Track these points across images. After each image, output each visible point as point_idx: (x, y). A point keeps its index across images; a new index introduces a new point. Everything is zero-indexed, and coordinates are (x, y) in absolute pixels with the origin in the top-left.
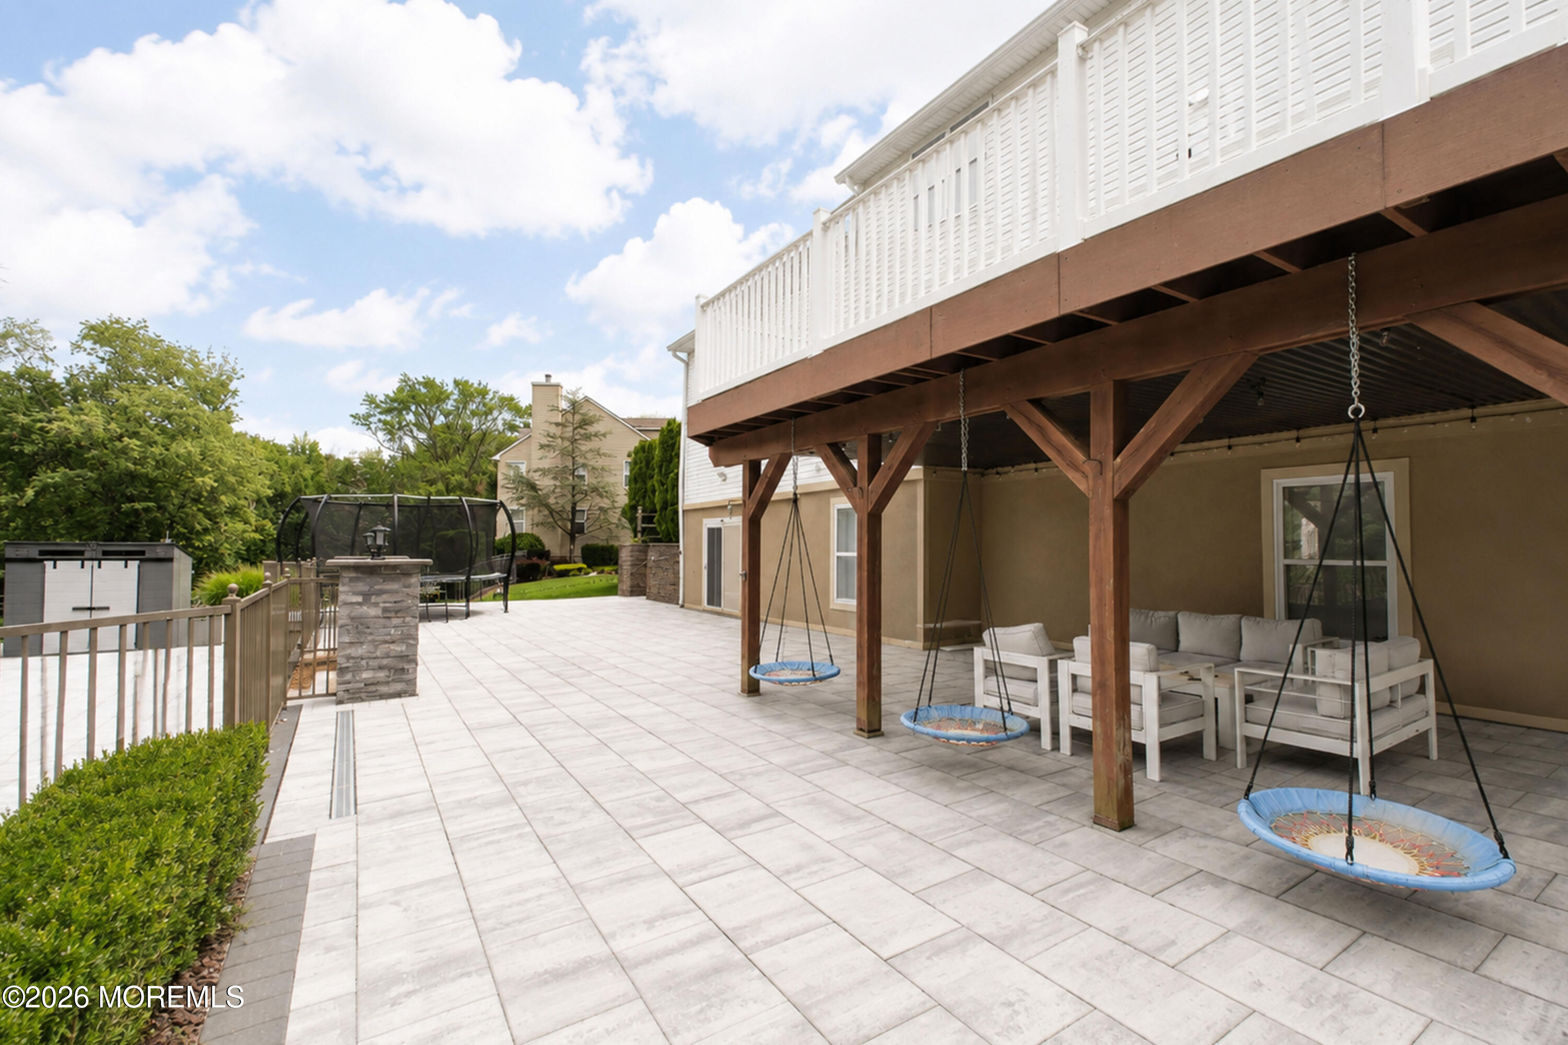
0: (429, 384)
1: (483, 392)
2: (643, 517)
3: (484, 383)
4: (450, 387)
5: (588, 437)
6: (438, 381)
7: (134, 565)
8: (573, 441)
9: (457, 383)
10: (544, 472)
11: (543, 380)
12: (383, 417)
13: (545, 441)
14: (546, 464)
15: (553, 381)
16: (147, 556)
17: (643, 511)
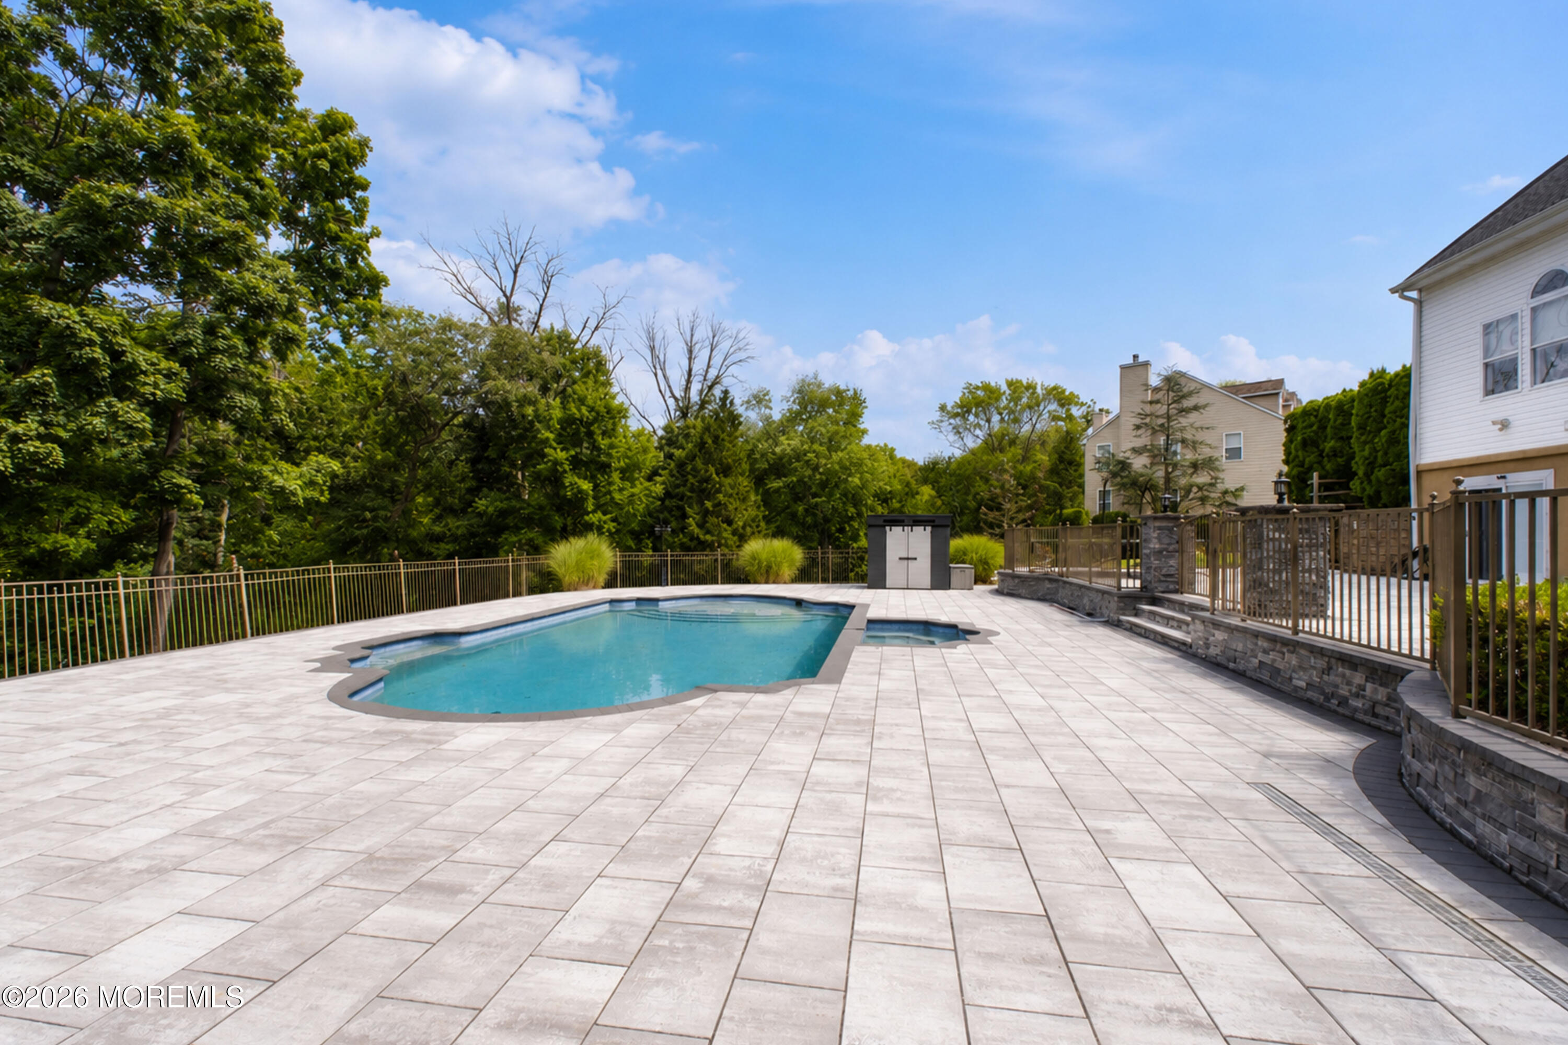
0: (986, 387)
1: (1031, 387)
2: (1320, 485)
3: (1031, 379)
4: (1004, 387)
5: (1184, 411)
6: (993, 384)
7: (929, 529)
8: (1169, 417)
9: (1010, 384)
10: (1136, 451)
11: (1130, 361)
12: (952, 421)
13: (1138, 421)
14: (1138, 443)
15: (1141, 359)
16: (936, 523)
17: (1320, 477)
